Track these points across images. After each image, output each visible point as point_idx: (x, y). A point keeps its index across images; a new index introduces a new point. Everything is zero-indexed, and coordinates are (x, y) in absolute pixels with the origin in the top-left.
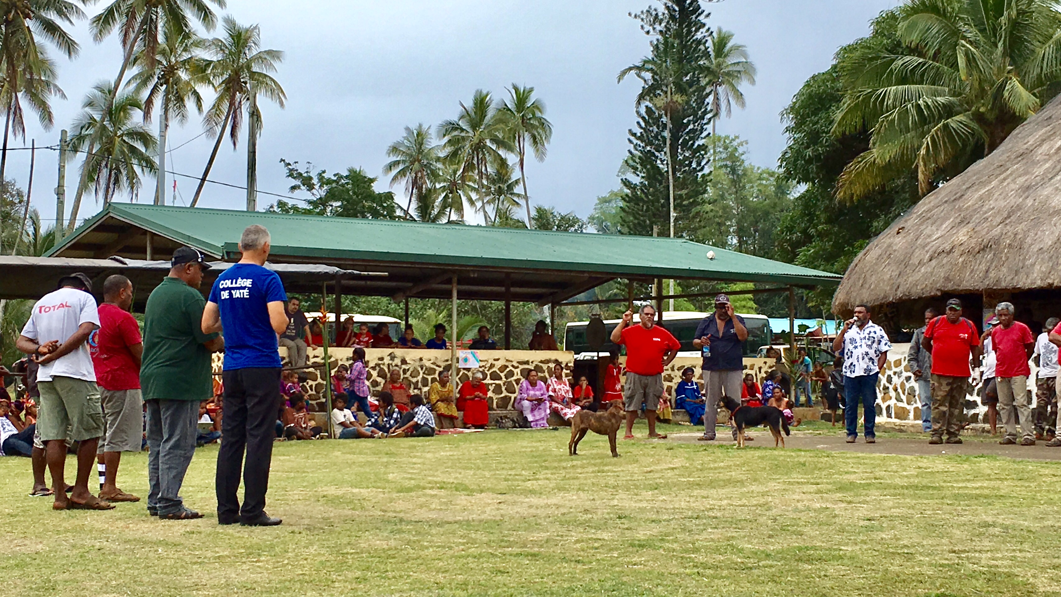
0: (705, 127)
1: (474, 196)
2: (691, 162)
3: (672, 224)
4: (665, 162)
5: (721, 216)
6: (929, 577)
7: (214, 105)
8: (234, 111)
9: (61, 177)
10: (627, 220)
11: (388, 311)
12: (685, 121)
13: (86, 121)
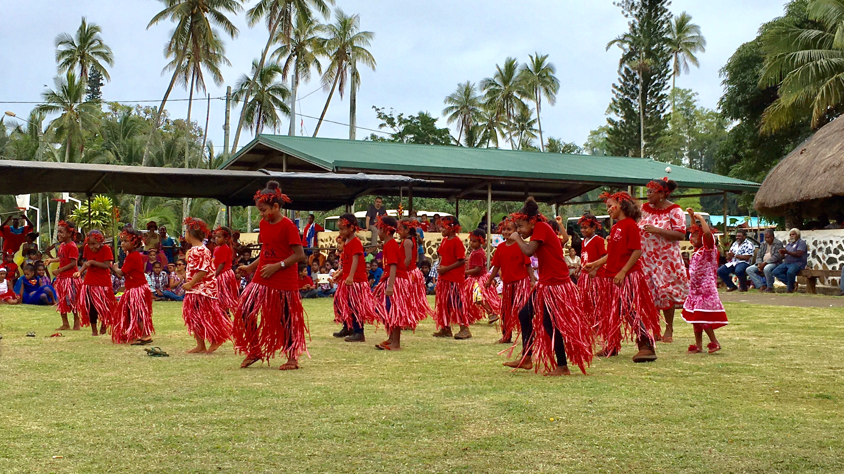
0: (666, 82)
1: (505, 131)
2: (656, 107)
3: (642, 149)
4: (638, 107)
5: (677, 144)
6: (812, 384)
7: (329, 69)
8: (341, 72)
9: (227, 118)
10: (611, 146)
11: (445, 210)
12: (652, 78)
13: (244, 81)
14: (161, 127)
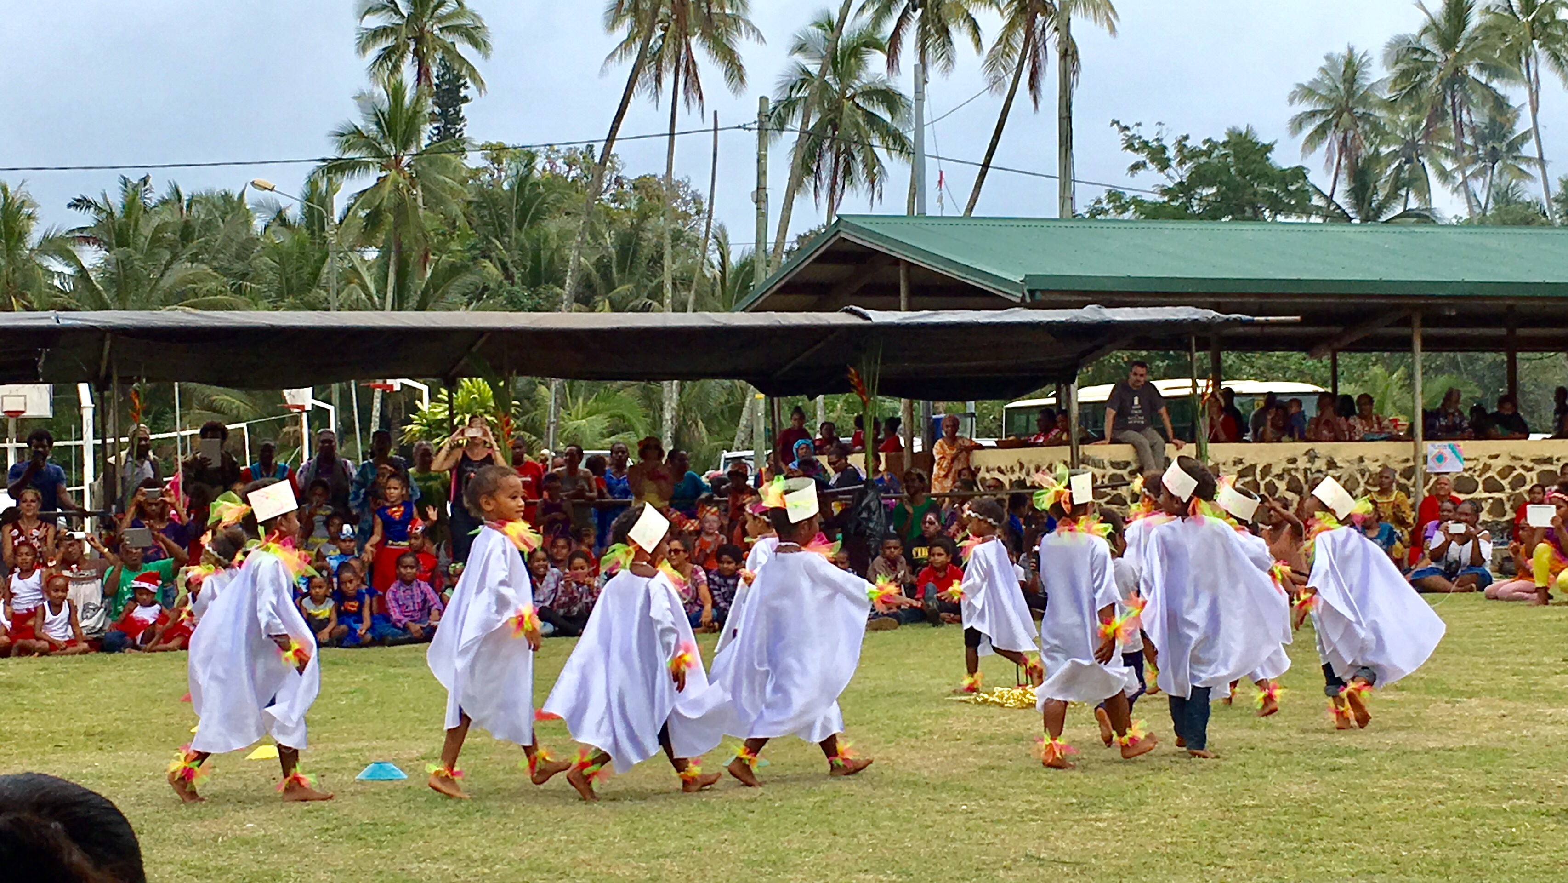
1: (1449, 165)
7: (1001, 39)
8: (1034, 46)
9: (761, 174)
11: (1302, 374)
13: (796, 77)
14: (607, 196)
